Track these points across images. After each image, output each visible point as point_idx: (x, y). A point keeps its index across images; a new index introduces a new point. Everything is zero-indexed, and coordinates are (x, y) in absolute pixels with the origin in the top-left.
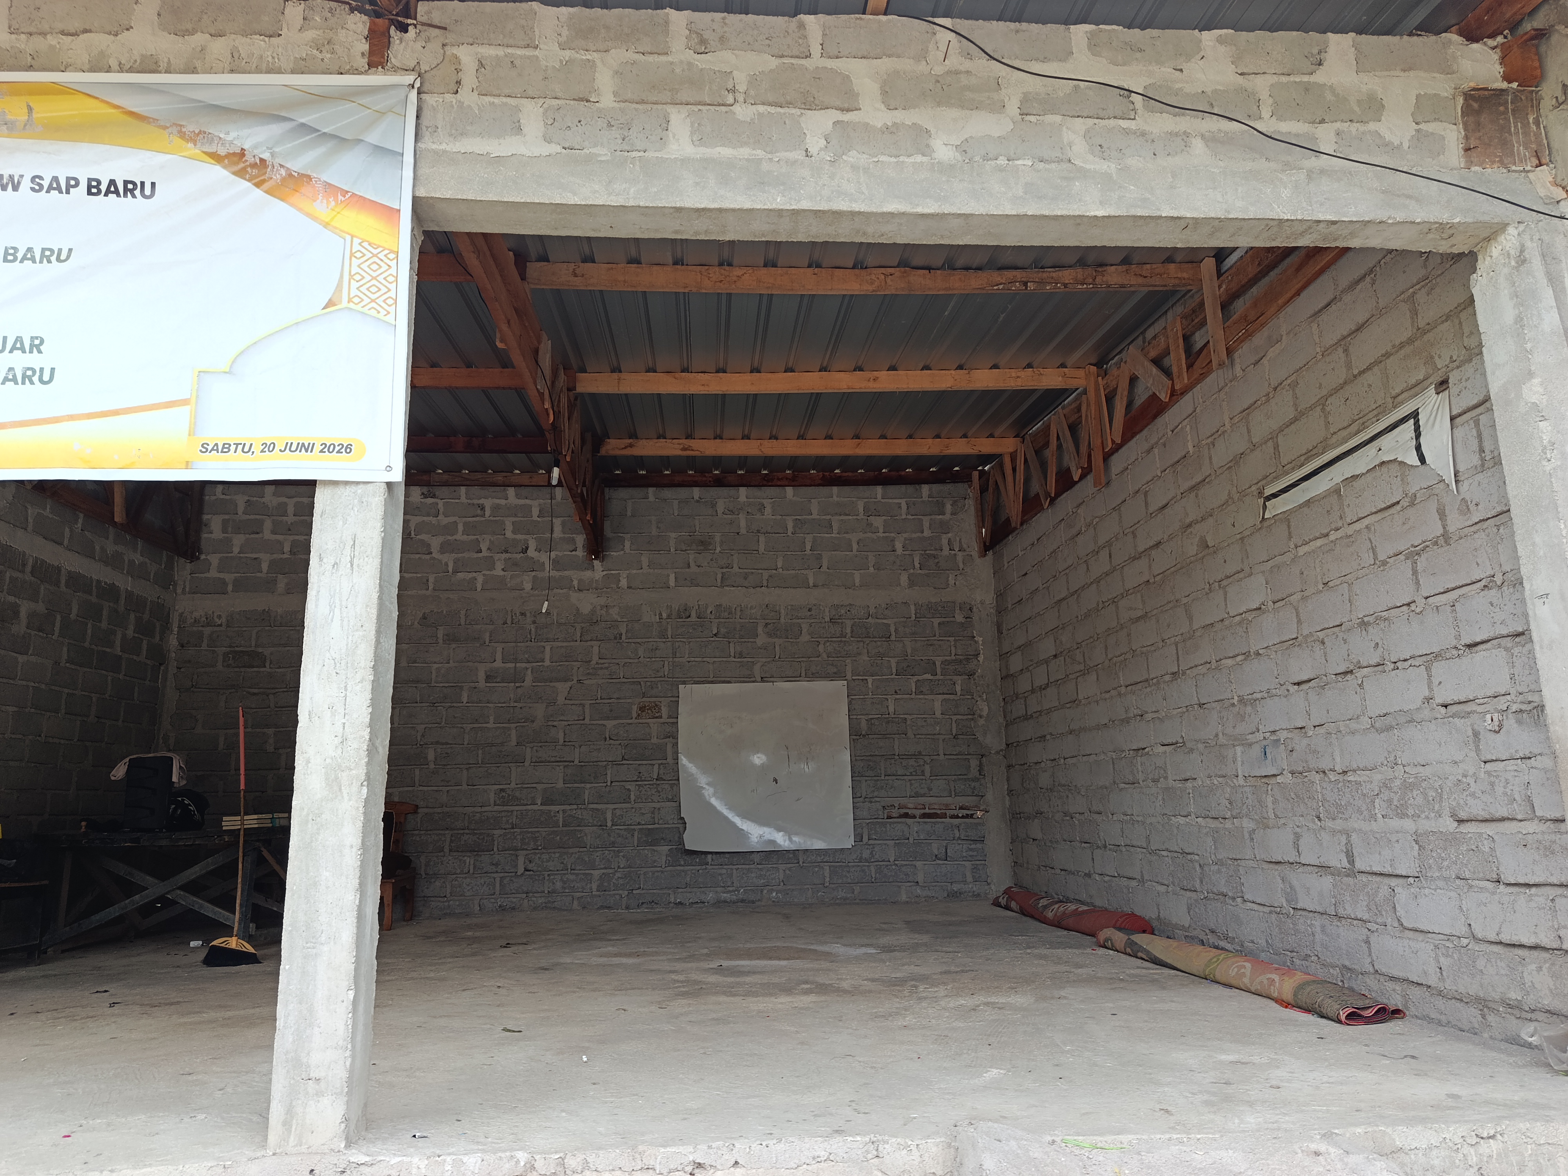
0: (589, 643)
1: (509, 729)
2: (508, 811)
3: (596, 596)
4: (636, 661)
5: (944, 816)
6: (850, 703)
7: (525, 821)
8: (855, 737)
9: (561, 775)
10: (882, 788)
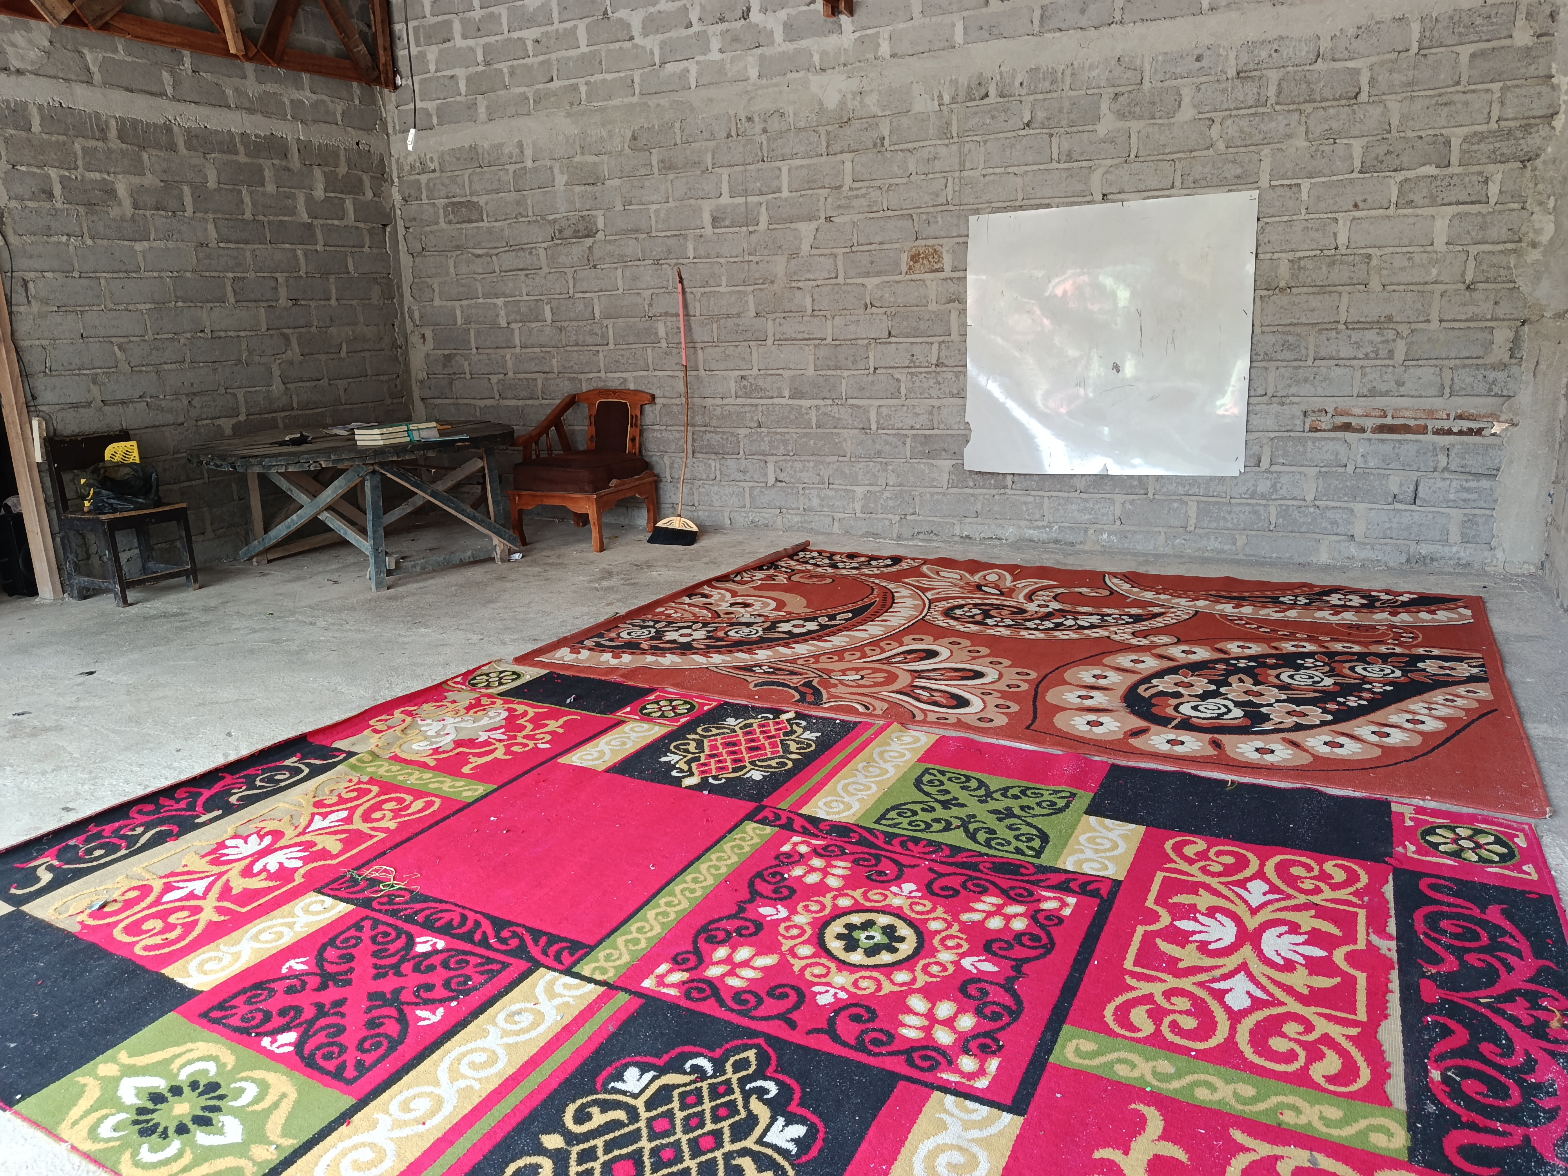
0: (839, 157)
1: (745, 293)
2: (751, 405)
3: (844, 76)
4: (905, 180)
5: (1423, 430)
6: (1261, 231)
7: (772, 418)
8: (1263, 292)
9: (811, 358)
10: (1306, 380)
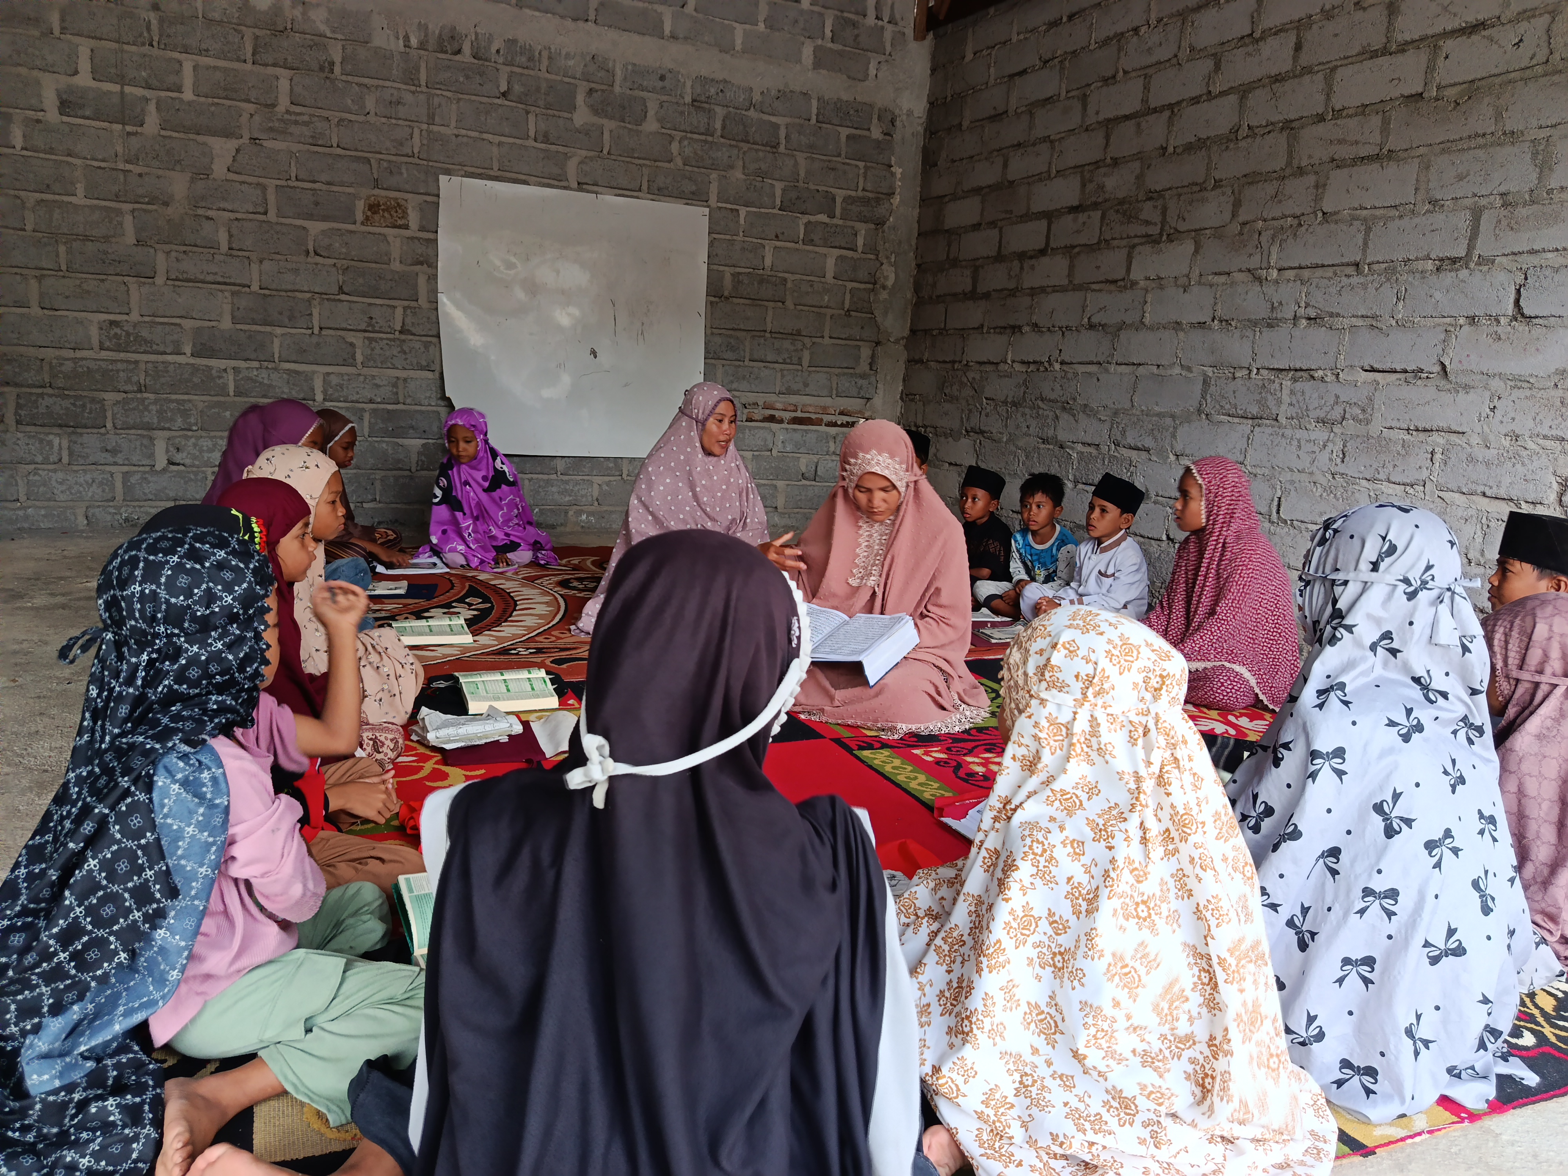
0: (271, 70)
1: (119, 212)
2: (128, 362)
4: (361, 118)
5: (819, 422)
6: (711, 244)
7: (163, 380)
8: (712, 299)
9: (227, 308)
10: (744, 378)
